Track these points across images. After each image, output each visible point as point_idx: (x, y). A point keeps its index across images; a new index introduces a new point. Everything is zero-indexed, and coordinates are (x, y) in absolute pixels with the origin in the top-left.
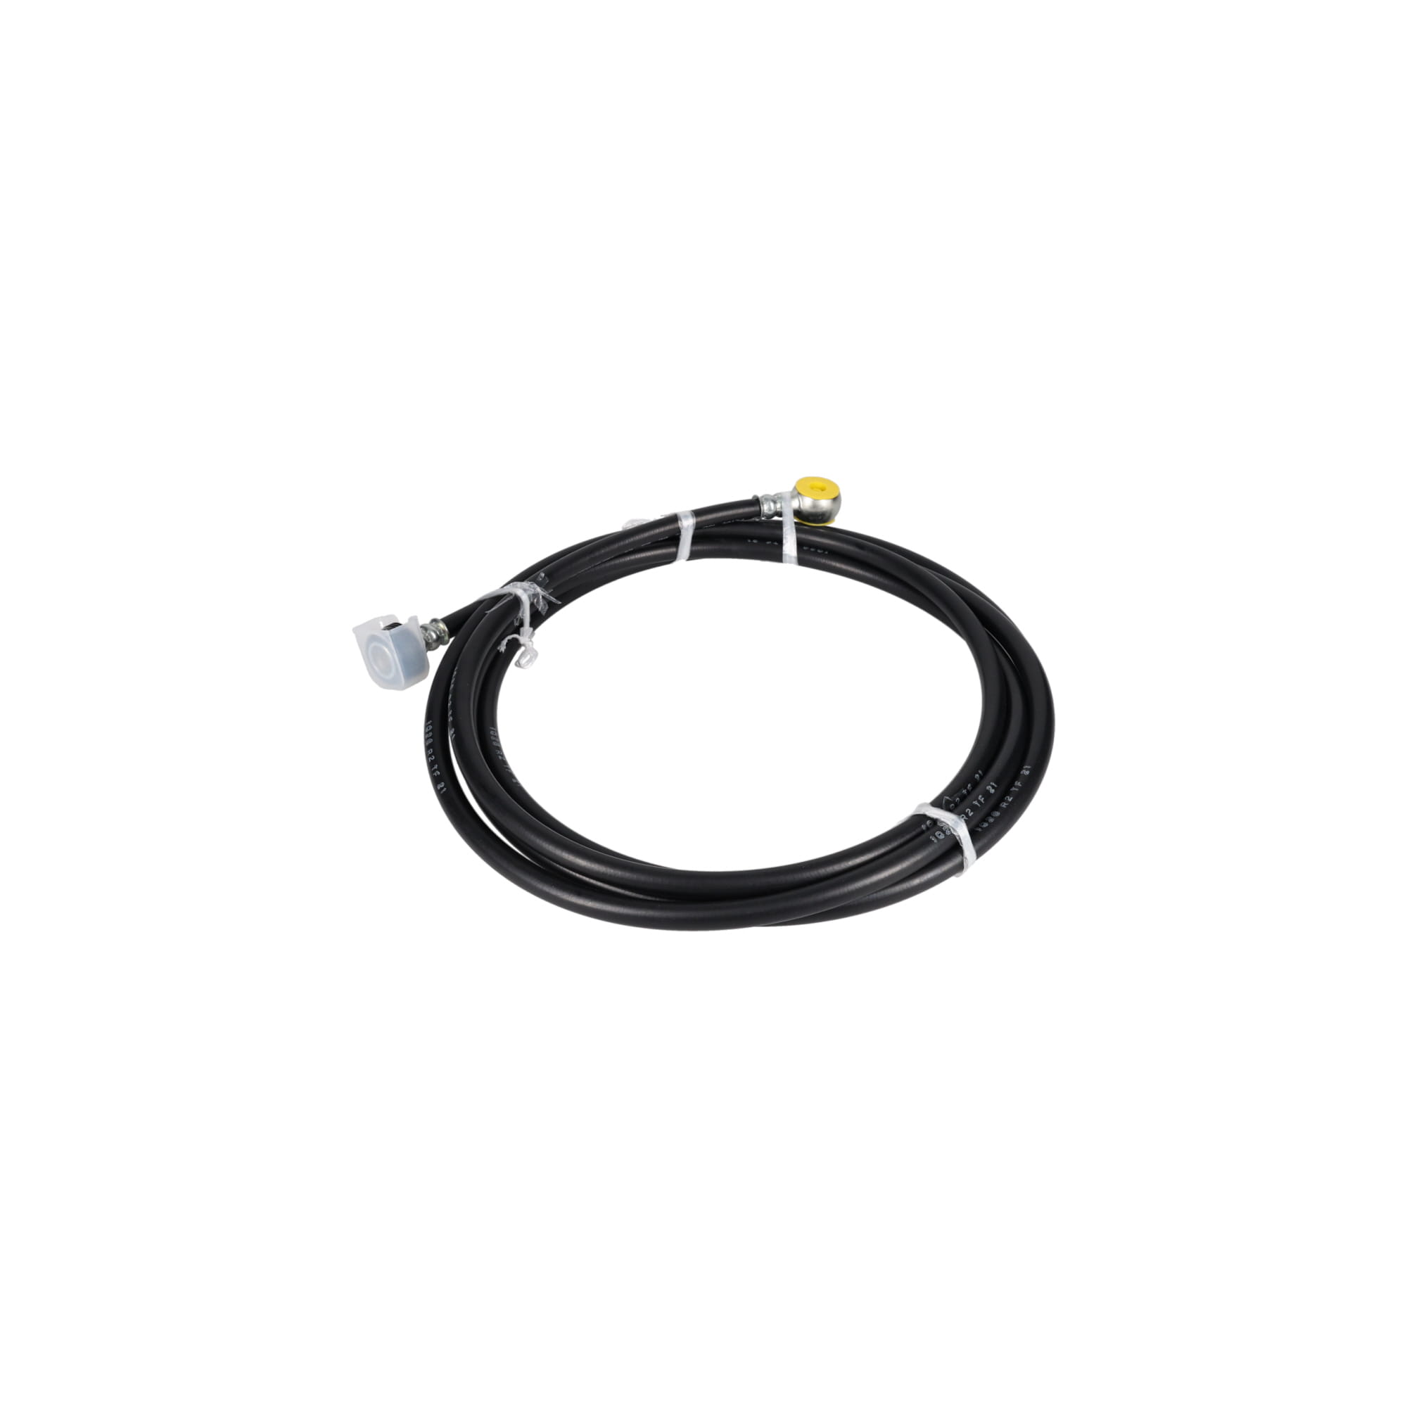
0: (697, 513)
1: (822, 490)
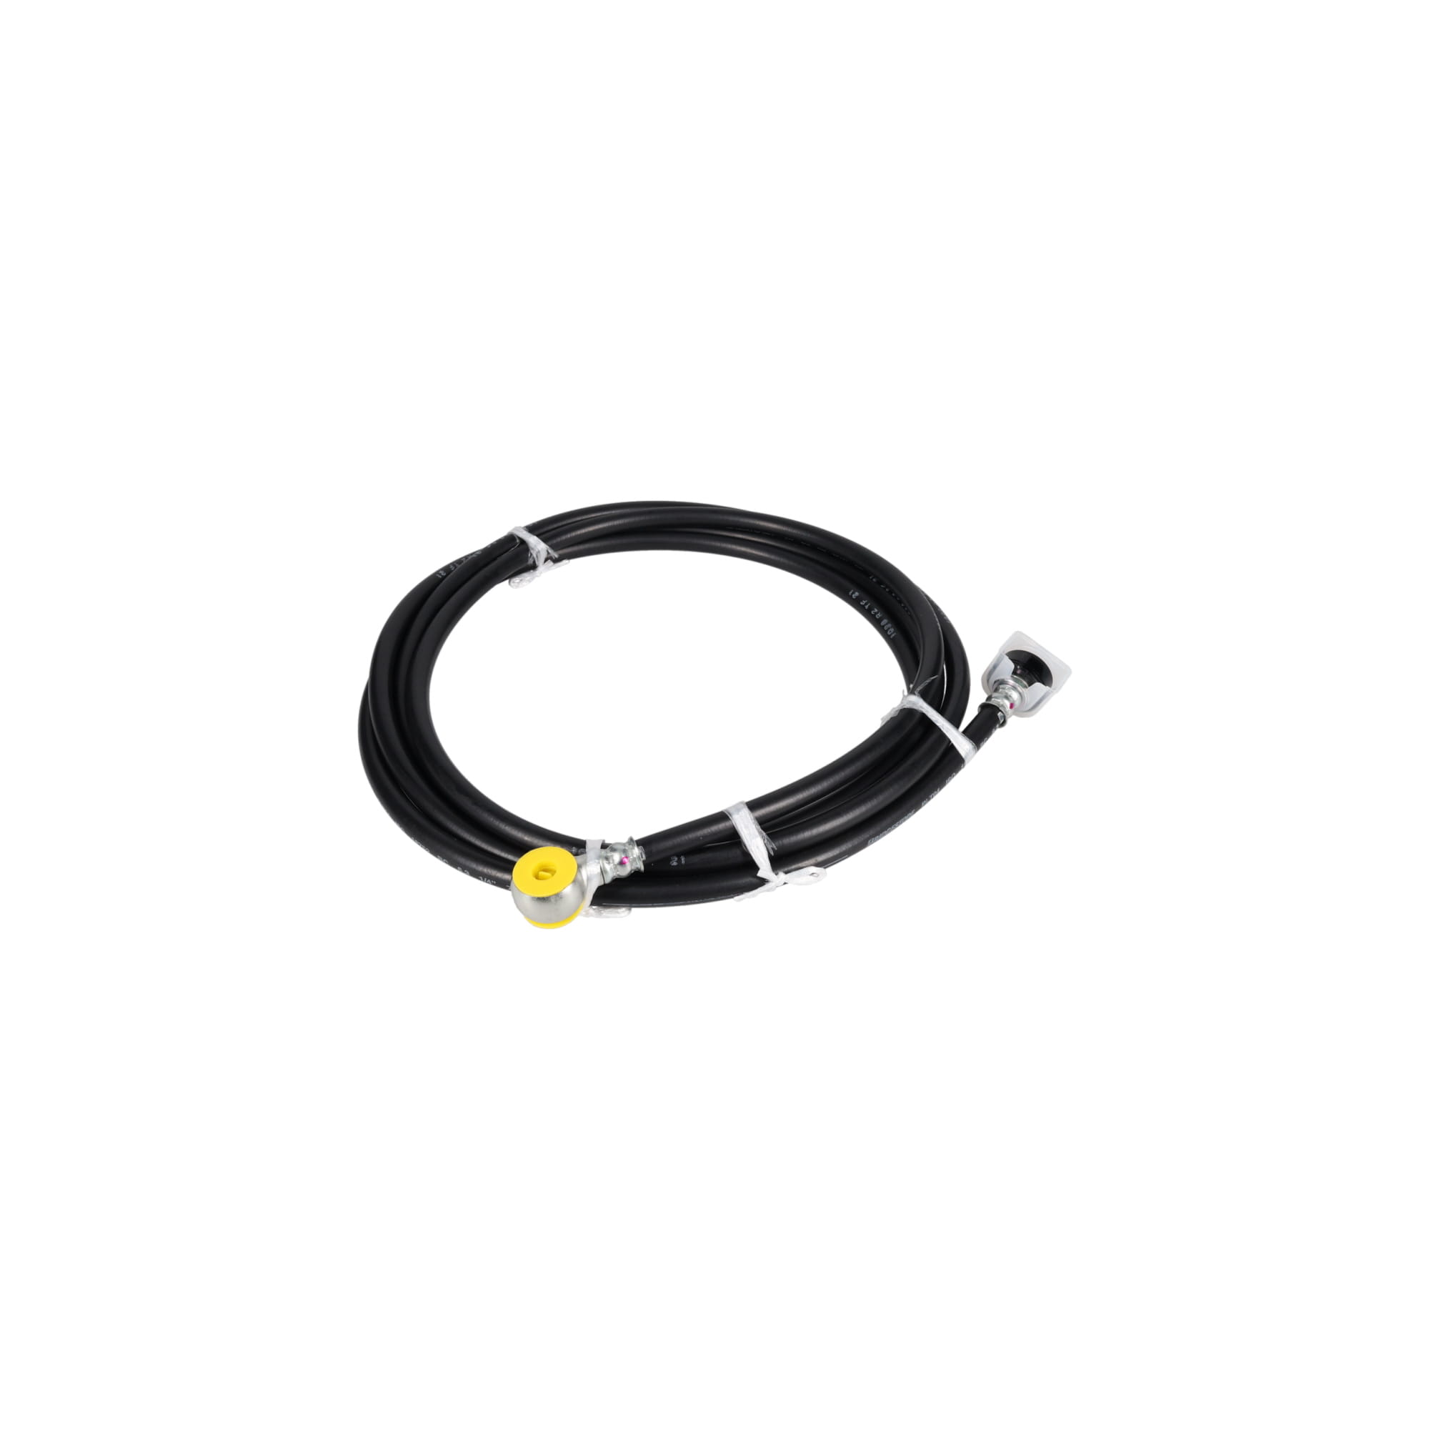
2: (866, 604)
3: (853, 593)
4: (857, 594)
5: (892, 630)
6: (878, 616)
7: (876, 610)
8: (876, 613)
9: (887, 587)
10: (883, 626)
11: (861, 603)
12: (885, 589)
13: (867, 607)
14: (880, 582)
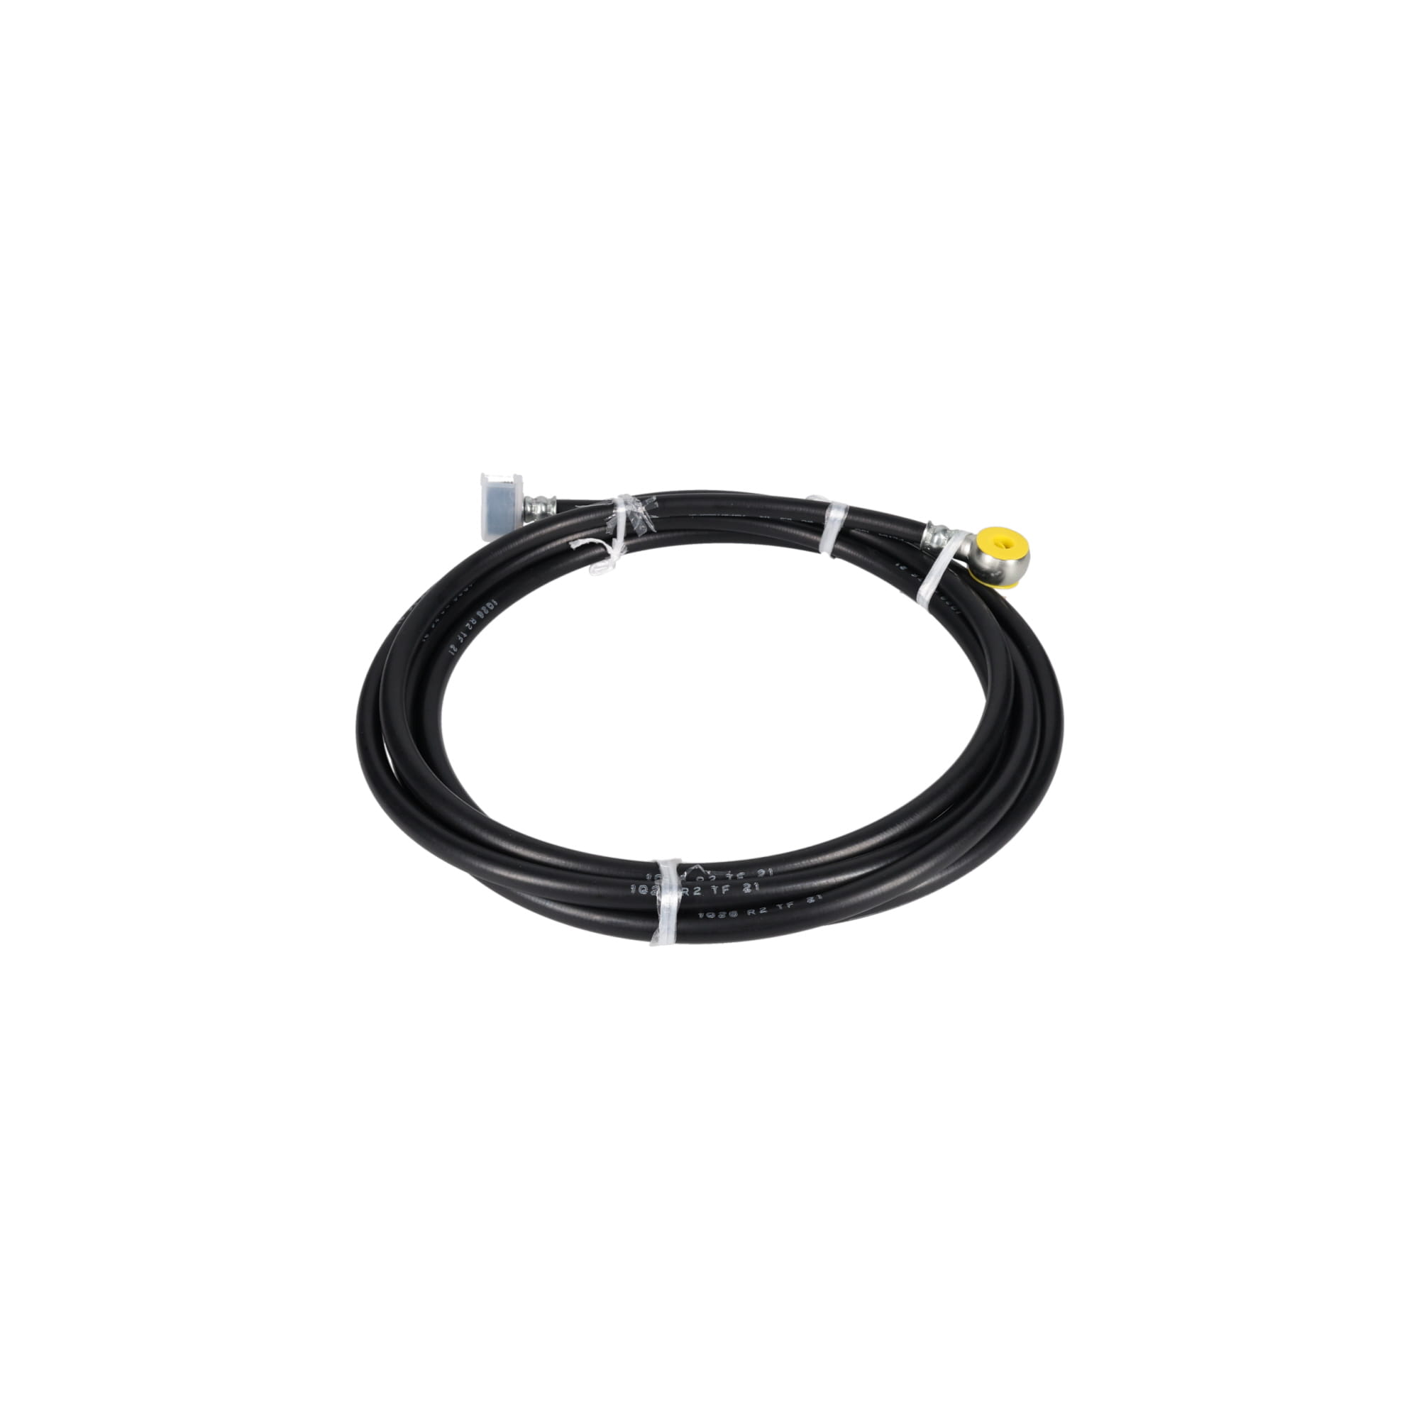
0: (852, 511)
1: (1007, 547)
2: (462, 636)
3: (452, 650)
4: (452, 647)
5: (488, 604)
6: (473, 621)
7: (468, 625)
8: (471, 624)
9: (434, 622)
10: (485, 615)
11: (462, 641)
12: (436, 624)
13: (465, 635)
14: (430, 631)
